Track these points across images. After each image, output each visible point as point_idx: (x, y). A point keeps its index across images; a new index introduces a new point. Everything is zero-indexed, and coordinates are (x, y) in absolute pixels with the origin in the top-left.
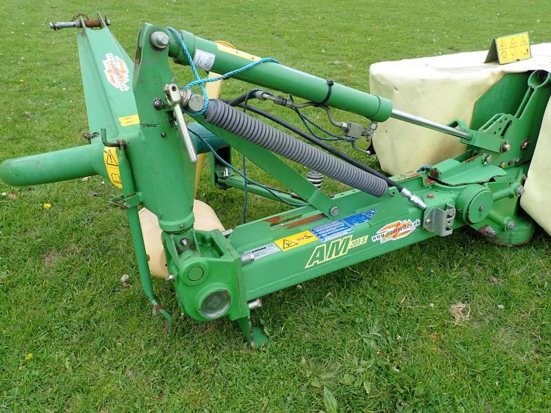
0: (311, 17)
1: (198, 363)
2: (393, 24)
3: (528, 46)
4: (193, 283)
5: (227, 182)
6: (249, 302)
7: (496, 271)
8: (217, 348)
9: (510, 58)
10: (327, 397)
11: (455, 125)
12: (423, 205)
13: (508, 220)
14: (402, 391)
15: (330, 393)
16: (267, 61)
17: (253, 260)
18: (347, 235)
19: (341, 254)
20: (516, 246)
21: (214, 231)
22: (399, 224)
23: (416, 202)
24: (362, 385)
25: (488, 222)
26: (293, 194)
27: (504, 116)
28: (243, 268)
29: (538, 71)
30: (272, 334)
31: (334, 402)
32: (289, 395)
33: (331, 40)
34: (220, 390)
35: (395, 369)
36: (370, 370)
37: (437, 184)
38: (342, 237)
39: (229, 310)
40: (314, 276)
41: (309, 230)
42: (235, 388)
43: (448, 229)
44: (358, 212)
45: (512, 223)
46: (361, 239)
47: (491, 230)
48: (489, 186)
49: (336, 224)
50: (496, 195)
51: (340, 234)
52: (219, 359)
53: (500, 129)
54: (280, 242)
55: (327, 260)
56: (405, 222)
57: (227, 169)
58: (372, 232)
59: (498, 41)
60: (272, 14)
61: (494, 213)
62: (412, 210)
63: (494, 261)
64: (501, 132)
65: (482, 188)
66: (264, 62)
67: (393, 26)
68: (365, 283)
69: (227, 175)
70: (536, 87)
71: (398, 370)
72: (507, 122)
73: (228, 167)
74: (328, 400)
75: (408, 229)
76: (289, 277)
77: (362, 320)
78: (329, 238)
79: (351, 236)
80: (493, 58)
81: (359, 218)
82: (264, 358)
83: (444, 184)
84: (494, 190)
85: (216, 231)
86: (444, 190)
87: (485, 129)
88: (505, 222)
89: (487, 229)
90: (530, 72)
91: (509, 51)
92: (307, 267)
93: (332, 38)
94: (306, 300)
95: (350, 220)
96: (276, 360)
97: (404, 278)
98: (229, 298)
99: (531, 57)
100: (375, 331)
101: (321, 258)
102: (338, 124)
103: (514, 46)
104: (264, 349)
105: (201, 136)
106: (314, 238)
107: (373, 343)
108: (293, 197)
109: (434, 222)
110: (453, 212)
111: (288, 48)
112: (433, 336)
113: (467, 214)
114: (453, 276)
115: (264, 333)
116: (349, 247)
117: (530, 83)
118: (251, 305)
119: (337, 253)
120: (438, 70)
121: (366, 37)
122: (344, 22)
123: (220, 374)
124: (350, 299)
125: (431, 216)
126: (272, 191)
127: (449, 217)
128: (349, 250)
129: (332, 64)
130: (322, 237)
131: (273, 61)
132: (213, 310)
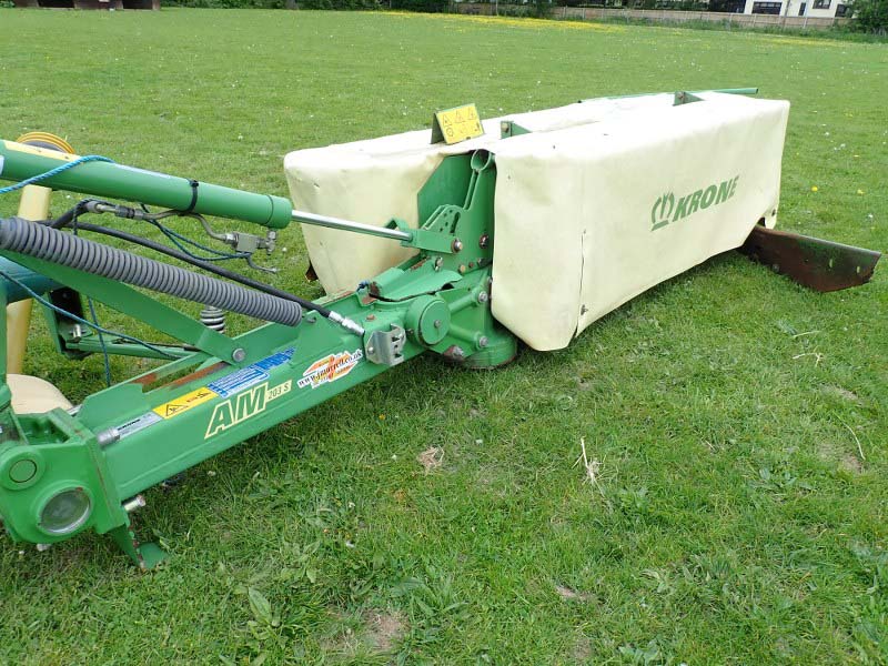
0: (219, 85)
1: (55, 613)
2: (348, 92)
3: (478, 120)
4: (22, 486)
5: (82, 345)
6: (125, 502)
7: (476, 402)
8: (86, 585)
9: (458, 136)
10: (254, 599)
11: (393, 225)
12: (361, 330)
13: (479, 336)
14: (356, 567)
15: (258, 593)
16: (90, 160)
17: (118, 438)
18: (261, 383)
19: (256, 411)
20: (498, 367)
21: (53, 411)
22: (332, 359)
23: (349, 326)
24: (306, 575)
25: (453, 341)
26: (185, 345)
27: (448, 207)
28: (104, 453)
29: (480, 150)
30: (173, 545)
31: (267, 606)
32: (202, 616)
33: (254, 120)
34: (94, 638)
35: (348, 544)
36: (316, 555)
37: (379, 302)
38: (252, 388)
39: (91, 517)
40: (221, 448)
41: (206, 386)
42: (119, 629)
43: (397, 356)
44: (275, 352)
45: (483, 339)
46: (283, 385)
47: (460, 351)
48: (442, 296)
49: (244, 372)
50: (453, 306)
51: (249, 384)
52: (90, 599)
53: (447, 224)
54: (161, 410)
55: (237, 422)
56: (341, 355)
57: (78, 327)
58: (295, 374)
59: (440, 116)
60: (152, 81)
61: (455, 328)
62: (346, 339)
63: (472, 390)
64: (449, 226)
65: (432, 298)
66: (85, 161)
67: (348, 96)
68: (308, 450)
69: (79, 335)
70: (480, 170)
71: (352, 546)
72: (453, 215)
73: (79, 323)
74: (257, 604)
75: (346, 365)
76: (182, 456)
77: (303, 496)
78: (234, 391)
79: (267, 384)
80: (438, 138)
81: (276, 361)
82: (161, 579)
83: (387, 300)
84: (449, 300)
85: (57, 411)
86: (388, 307)
87: (427, 226)
88: (475, 339)
89: (454, 351)
90: (471, 152)
91: (456, 128)
92: (207, 436)
93: (254, 116)
94: (223, 490)
95: (264, 365)
96: (180, 576)
97: (359, 433)
98: (87, 499)
99: (484, 133)
100: (322, 507)
101: (227, 420)
102: (220, 236)
103: (460, 120)
104: (161, 568)
105: (9, 275)
106: (213, 395)
107: (318, 521)
108: (186, 349)
109: (378, 350)
110: (401, 334)
111: (182, 135)
112: (398, 495)
113: (420, 334)
114: (424, 417)
115: (160, 546)
116: (266, 400)
117: (473, 166)
118: (129, 507)
119: (250, 410)
120: (372, 156)
121: (307, 112)
122: (272, 91)
123: (92, 617)
124: (288, 476)
125: (373, 343)
126: (155, 347)
127: (394, 339)
128: (267, 404)
129: (254, 156)
130: (223, 392)
131: (100, 160)
132: (64, 522)
